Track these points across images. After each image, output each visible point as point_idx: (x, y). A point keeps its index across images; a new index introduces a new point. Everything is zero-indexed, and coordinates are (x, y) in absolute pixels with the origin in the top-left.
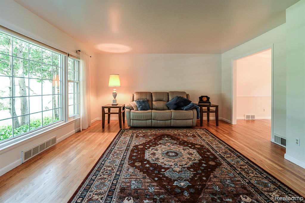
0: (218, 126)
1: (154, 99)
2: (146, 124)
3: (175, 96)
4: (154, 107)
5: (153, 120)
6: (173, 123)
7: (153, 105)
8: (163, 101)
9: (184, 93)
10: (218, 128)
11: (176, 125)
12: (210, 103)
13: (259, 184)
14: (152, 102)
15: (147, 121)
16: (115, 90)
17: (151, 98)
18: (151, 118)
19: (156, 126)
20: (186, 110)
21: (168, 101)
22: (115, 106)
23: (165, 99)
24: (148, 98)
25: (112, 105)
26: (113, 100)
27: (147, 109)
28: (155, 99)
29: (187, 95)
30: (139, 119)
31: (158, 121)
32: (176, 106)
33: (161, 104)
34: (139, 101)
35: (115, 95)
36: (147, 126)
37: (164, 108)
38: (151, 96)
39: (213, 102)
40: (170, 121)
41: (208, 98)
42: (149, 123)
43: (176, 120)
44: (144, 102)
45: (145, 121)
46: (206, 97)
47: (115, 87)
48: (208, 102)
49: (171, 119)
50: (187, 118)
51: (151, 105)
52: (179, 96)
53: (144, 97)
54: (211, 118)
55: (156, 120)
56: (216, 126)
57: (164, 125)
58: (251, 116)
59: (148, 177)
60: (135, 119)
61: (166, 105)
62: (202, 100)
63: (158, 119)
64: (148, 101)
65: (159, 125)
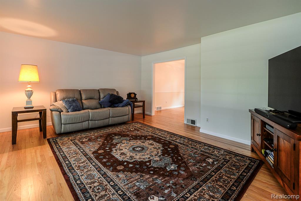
0: (144, 118)
1: (84, 97)
2: (82, 126)
3: (107, 93)
4: (85, 107)
5: (91, 120)
6: (111, 121)
7: (84, 104)
8: (94, 99)
9: (114, 90)
10: (144, 120)
11: (114, 123)
12: (137, 99)
13: (205, 150)
14: (81, 101)
15: (84, 123)
16: (30, 88)
17: (80, 96)
18: (88, 119)
19: (94, 127)
20: (123, 106)
21: (99, 99)
22: (29, 110)
23: (96, 96)
24: (77, 96)
25: (25, 108)
26: (26, 101)
27: (79, 109)
28: (86, 97)
29: (117, 92)
30: (73, 122)
31: (96, 121)
32: (110, 103)
33: (94, 103)
34: (69, 101)
35: (29, 94)
36: (84, 129)
37: (96, 107)
38: (80, 94)
39: (139, 98)
40: (108, 119)
41: (135, 95)
42: (85, 125)
43: (114, 118)
44: (73, 101)
45: (80, 123)
46: (134, 93)
47: (29, 83)
48: (135, 98)
49: (110, 117)
50: (123, 115)
51: (81, 104)
52: (111, 93)
53: (71, 95)
54: (136, 112)
55: (94, 120)
56: (143, 118)
57: (102, 125)
58: (160, 107)
59: (144, 174)
60: (69, 123)
61: (100, 103)
62: (131, 97)
63: (96, 119)
64: (77, 99)
65: (96, 126)
